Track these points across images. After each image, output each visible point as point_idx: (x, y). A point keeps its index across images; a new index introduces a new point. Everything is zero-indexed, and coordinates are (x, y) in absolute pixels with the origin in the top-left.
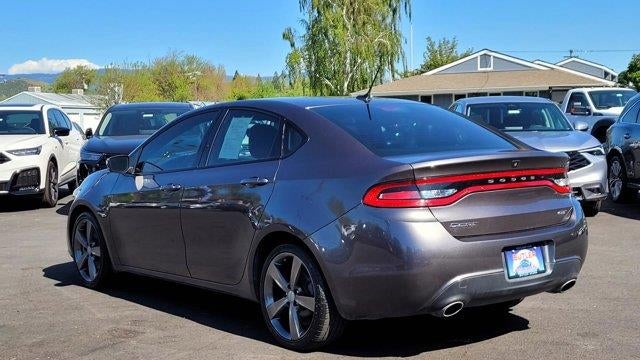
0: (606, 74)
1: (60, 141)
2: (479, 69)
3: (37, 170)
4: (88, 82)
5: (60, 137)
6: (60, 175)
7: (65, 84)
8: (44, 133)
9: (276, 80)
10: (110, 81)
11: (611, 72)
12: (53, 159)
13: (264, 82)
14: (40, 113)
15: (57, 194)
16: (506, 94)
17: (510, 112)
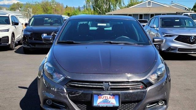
0: (186, 9)
1: (15, 27)
2: (147, 6)
3: (8, 37)
4: (21, 7)
5: (16, 26)
6: (15, 39)
7: (13, 8)
8: (10, 24)
9: (79, 9)
10: (28, 7)
11: (187, 8)
12: (13, 33)
13: (76, 9)
14: (8, 17)
15: (14, 45)
16: (168, 14)
17: (176, 21)
